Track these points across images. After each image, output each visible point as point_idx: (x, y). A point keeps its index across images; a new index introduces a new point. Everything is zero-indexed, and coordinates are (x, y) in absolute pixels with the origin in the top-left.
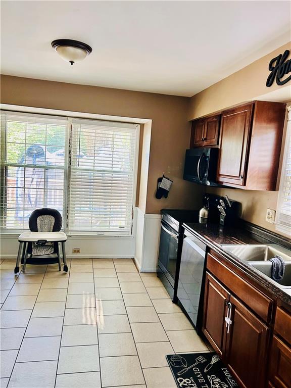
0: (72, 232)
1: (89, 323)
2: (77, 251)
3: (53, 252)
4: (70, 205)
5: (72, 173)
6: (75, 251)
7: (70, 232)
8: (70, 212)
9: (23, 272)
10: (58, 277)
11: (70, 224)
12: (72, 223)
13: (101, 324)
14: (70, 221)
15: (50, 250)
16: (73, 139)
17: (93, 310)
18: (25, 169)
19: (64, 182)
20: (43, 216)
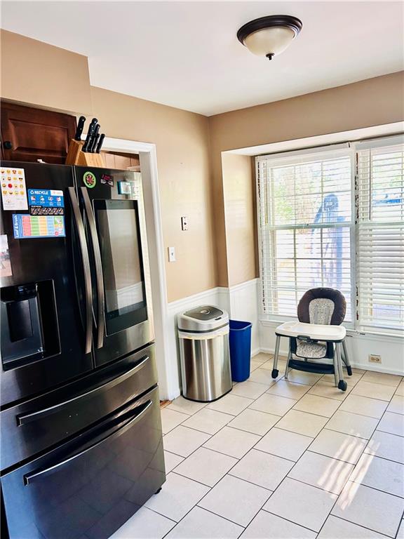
0: (366, 328)
1: (327, 488)
2: (376, 359)
3: (324, 355)
4: (362, 285)
5: (361, 232)
6: (373, 359)
7: (362, 328)
8: (361, 295)
9: (286, 378)
10: (328, 397)
11: (361, 315)
12: (365, 312)
13: (347, 498)
14: (362, 309)
15: (321, 353)
16: (361, 176)
17: (349, 466)
18: (295, 231)
19: (351, 247)
20: (318, 299)
